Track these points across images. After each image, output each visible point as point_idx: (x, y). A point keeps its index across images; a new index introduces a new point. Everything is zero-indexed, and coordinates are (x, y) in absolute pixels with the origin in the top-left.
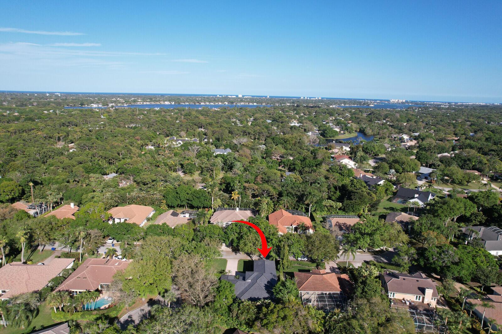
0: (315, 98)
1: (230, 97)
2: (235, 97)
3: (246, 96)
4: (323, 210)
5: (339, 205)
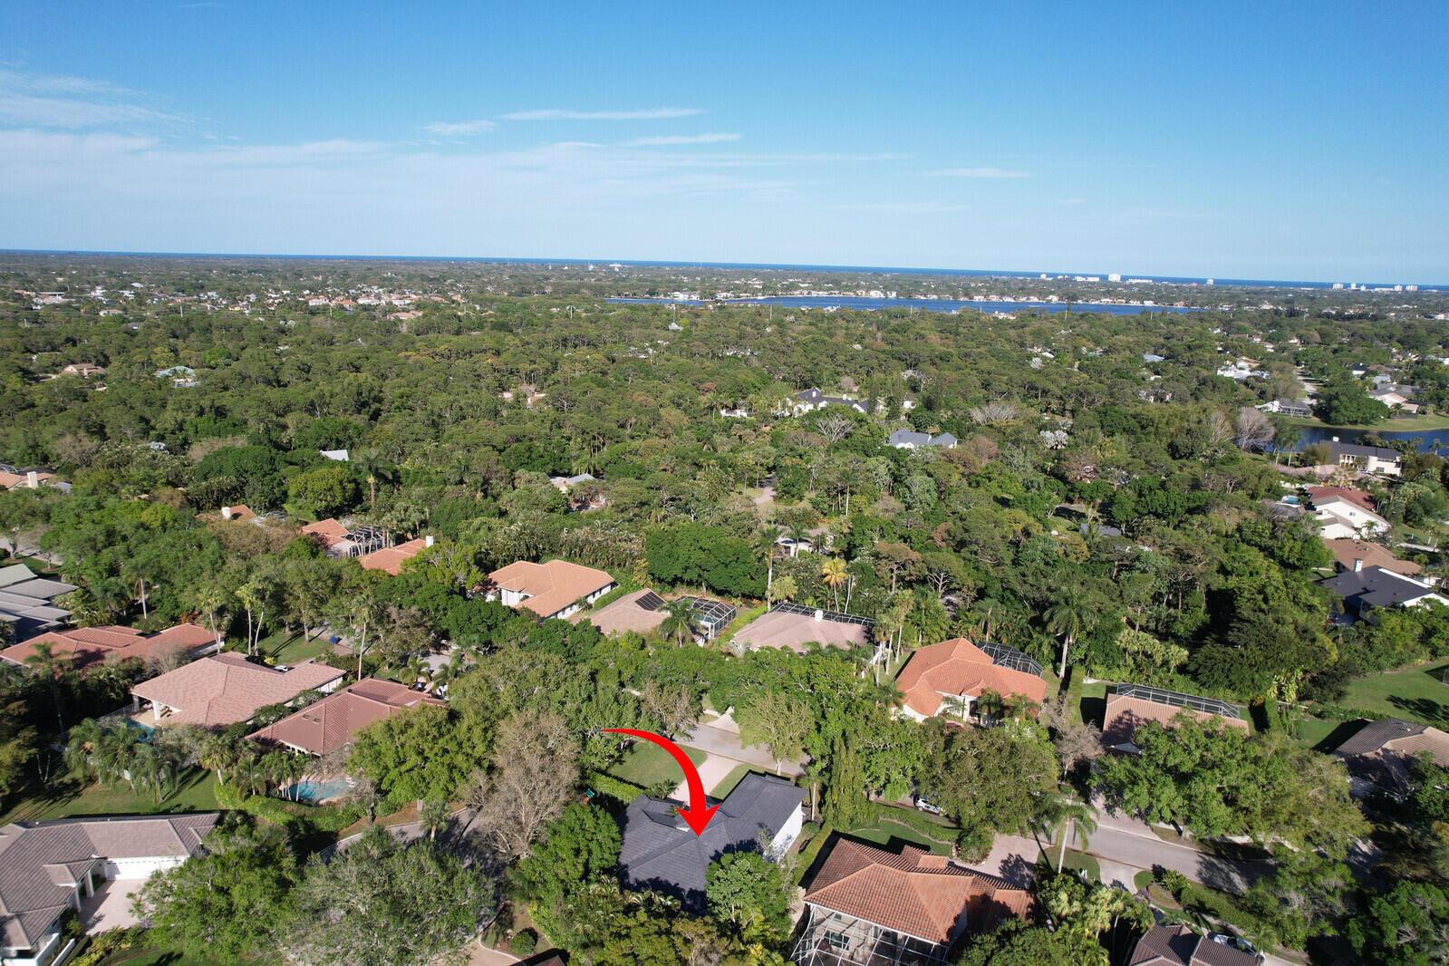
0: (1393, 286)
1: (1079, 279)
2: (1097, 279)
3: (1134, 278)
4: (1117, 665)
5: (1179, 656)
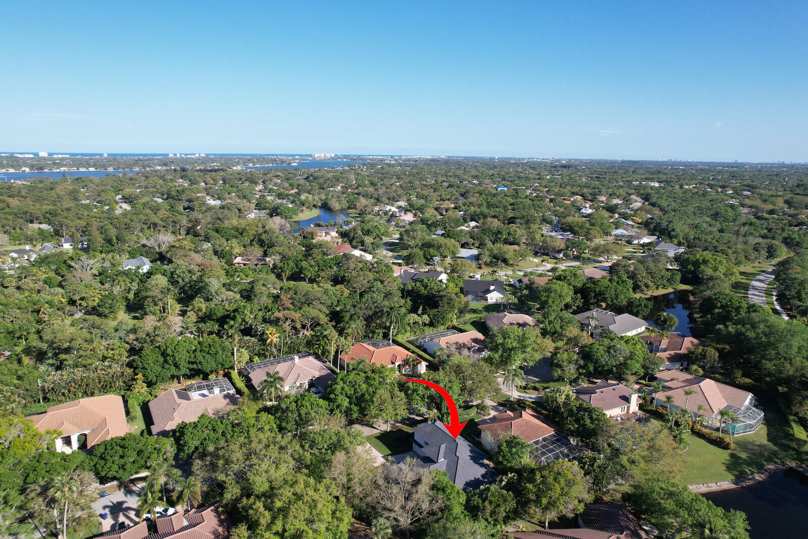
4: (406, 331)
5: (426, 319)
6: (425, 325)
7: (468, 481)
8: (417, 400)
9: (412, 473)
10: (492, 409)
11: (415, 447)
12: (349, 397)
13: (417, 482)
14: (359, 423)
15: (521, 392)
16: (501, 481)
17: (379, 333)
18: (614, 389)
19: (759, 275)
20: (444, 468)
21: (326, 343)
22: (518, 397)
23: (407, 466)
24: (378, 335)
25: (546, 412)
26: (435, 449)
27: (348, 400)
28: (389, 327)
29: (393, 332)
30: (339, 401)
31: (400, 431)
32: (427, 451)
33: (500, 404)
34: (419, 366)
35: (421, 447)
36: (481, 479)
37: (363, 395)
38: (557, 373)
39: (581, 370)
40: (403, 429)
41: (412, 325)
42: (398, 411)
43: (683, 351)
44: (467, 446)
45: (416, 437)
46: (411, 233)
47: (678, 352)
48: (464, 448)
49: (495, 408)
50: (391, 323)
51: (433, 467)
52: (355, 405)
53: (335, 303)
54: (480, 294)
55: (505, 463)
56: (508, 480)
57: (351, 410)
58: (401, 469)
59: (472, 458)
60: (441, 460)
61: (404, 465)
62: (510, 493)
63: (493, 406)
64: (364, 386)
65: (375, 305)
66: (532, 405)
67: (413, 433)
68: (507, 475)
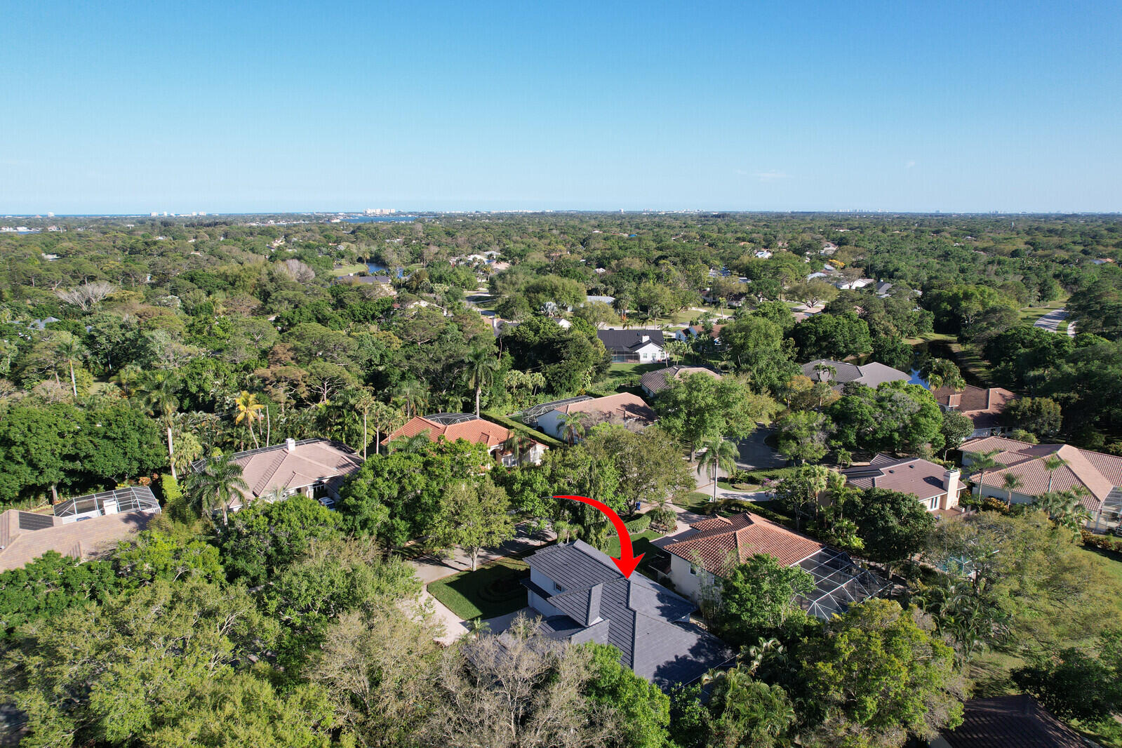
4: (505, 401)
5: (540, 380)
6: (537, 390)
7: (662, 664)
8: (532, 501)
9: (533, 655)
10: (678, 519)
11: (533, 597)
12: (388, 504)
13: (547, 677)
14: (415, 559)
15: (725, 488)
16: (748, 660)
17: (456, 403)
18: (911, 467)
19: (1037, 319)
20: (604, 639)
21: (354, 420)
22: (722, 497)
23: (520, 638)
24: (454, 407)
25: (785, 518)
26: (579, 598)
27: (387, 510)
28: (474, 392)
29: (481, 401)
30: (367, 512)
31: (499, 568)
32: (562, 604)
33: (692, 510)
34: (531, 451)
35: (545, 595)
36: (690, 657)
37: (418, 498)
38: (791, 449)
39: (833, 443)
40: (506, 565)
41: (515, 391)
42: (494, 527)
43: (991, 410)
44: (650, 587)
45: (534, 578)
46: (508, 276)
47: (983, 411)
48: (644, 593)
49: (684, 518)
50: (477, 385)
51: (578, 638)
52: (402, 518)
53: (377, 361)
54: (626, 349)
55: (745, 617)
56: (765, 657)
57: (392, 529)
58: (503, 648)
59: (665, 612)
60: (595, 619)
61: (511, 636)
62: (777, 687)
63: (679, 514)
64: (420, 480)
65: (447, 353)
66: (756, 507)
67: (528, 572)
68: (758, 644)
